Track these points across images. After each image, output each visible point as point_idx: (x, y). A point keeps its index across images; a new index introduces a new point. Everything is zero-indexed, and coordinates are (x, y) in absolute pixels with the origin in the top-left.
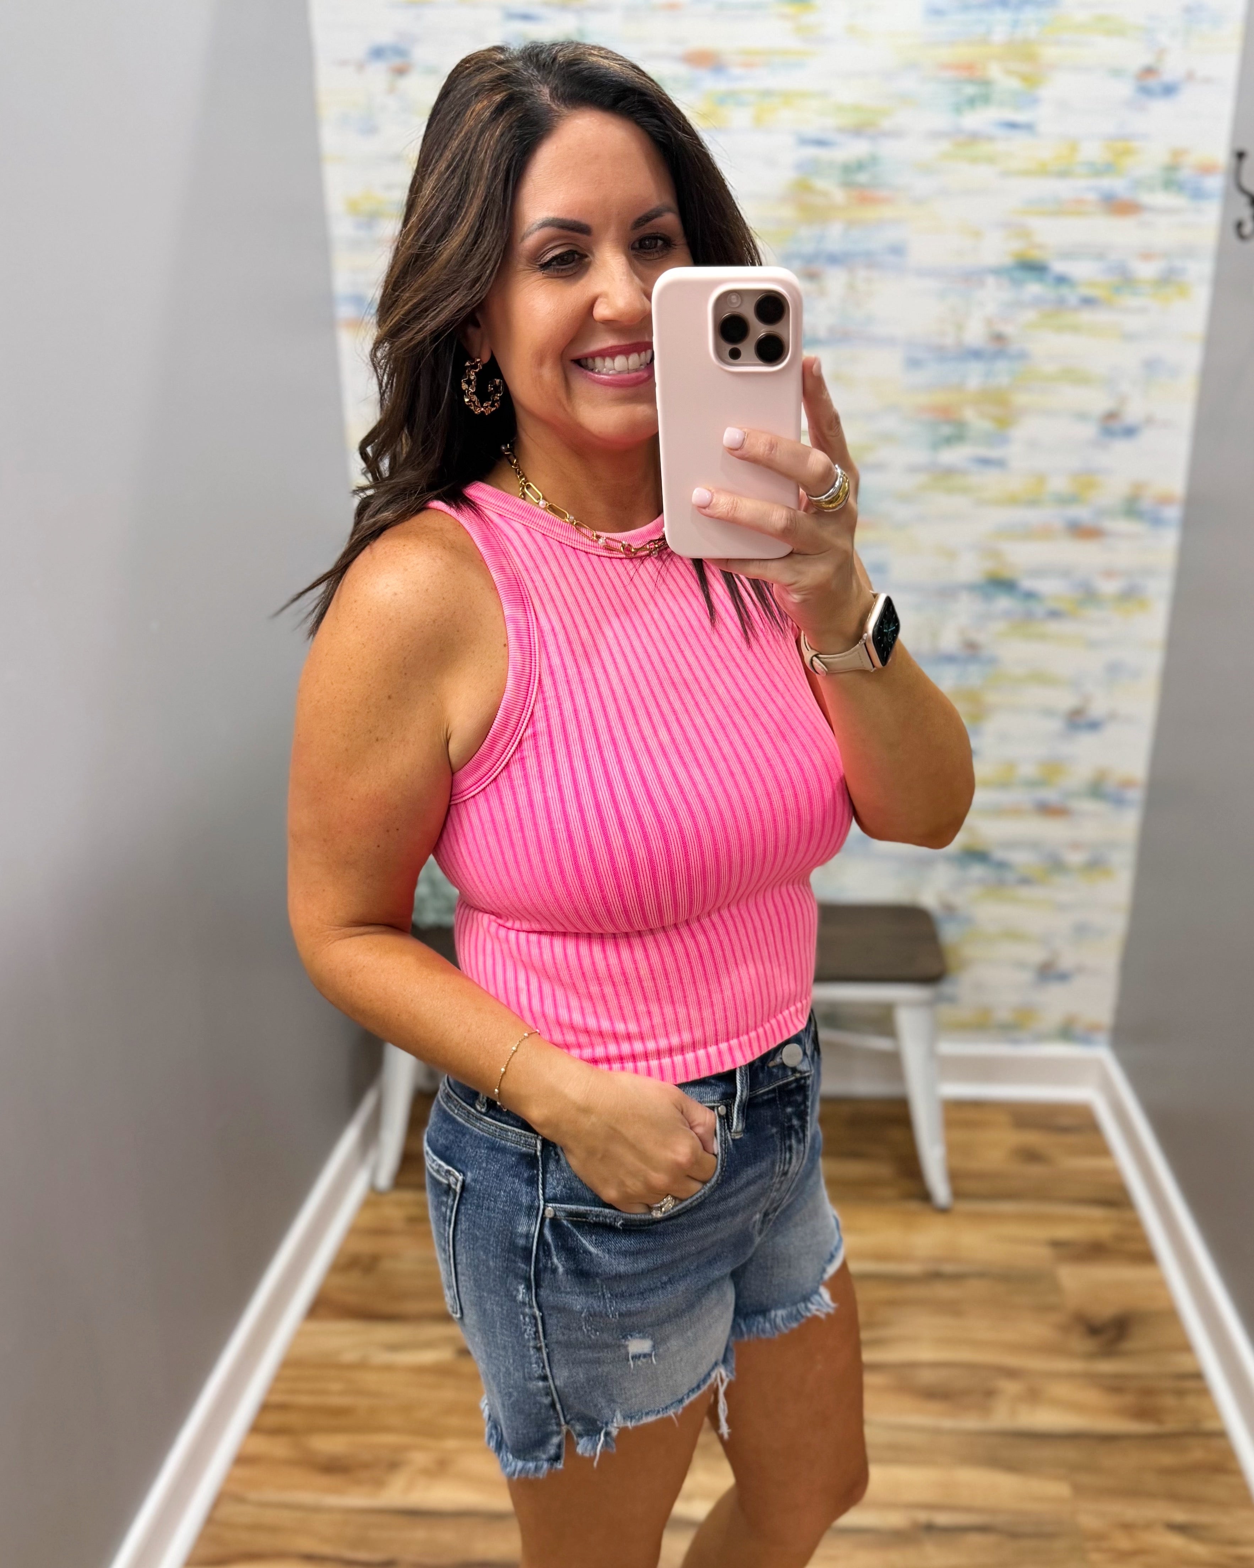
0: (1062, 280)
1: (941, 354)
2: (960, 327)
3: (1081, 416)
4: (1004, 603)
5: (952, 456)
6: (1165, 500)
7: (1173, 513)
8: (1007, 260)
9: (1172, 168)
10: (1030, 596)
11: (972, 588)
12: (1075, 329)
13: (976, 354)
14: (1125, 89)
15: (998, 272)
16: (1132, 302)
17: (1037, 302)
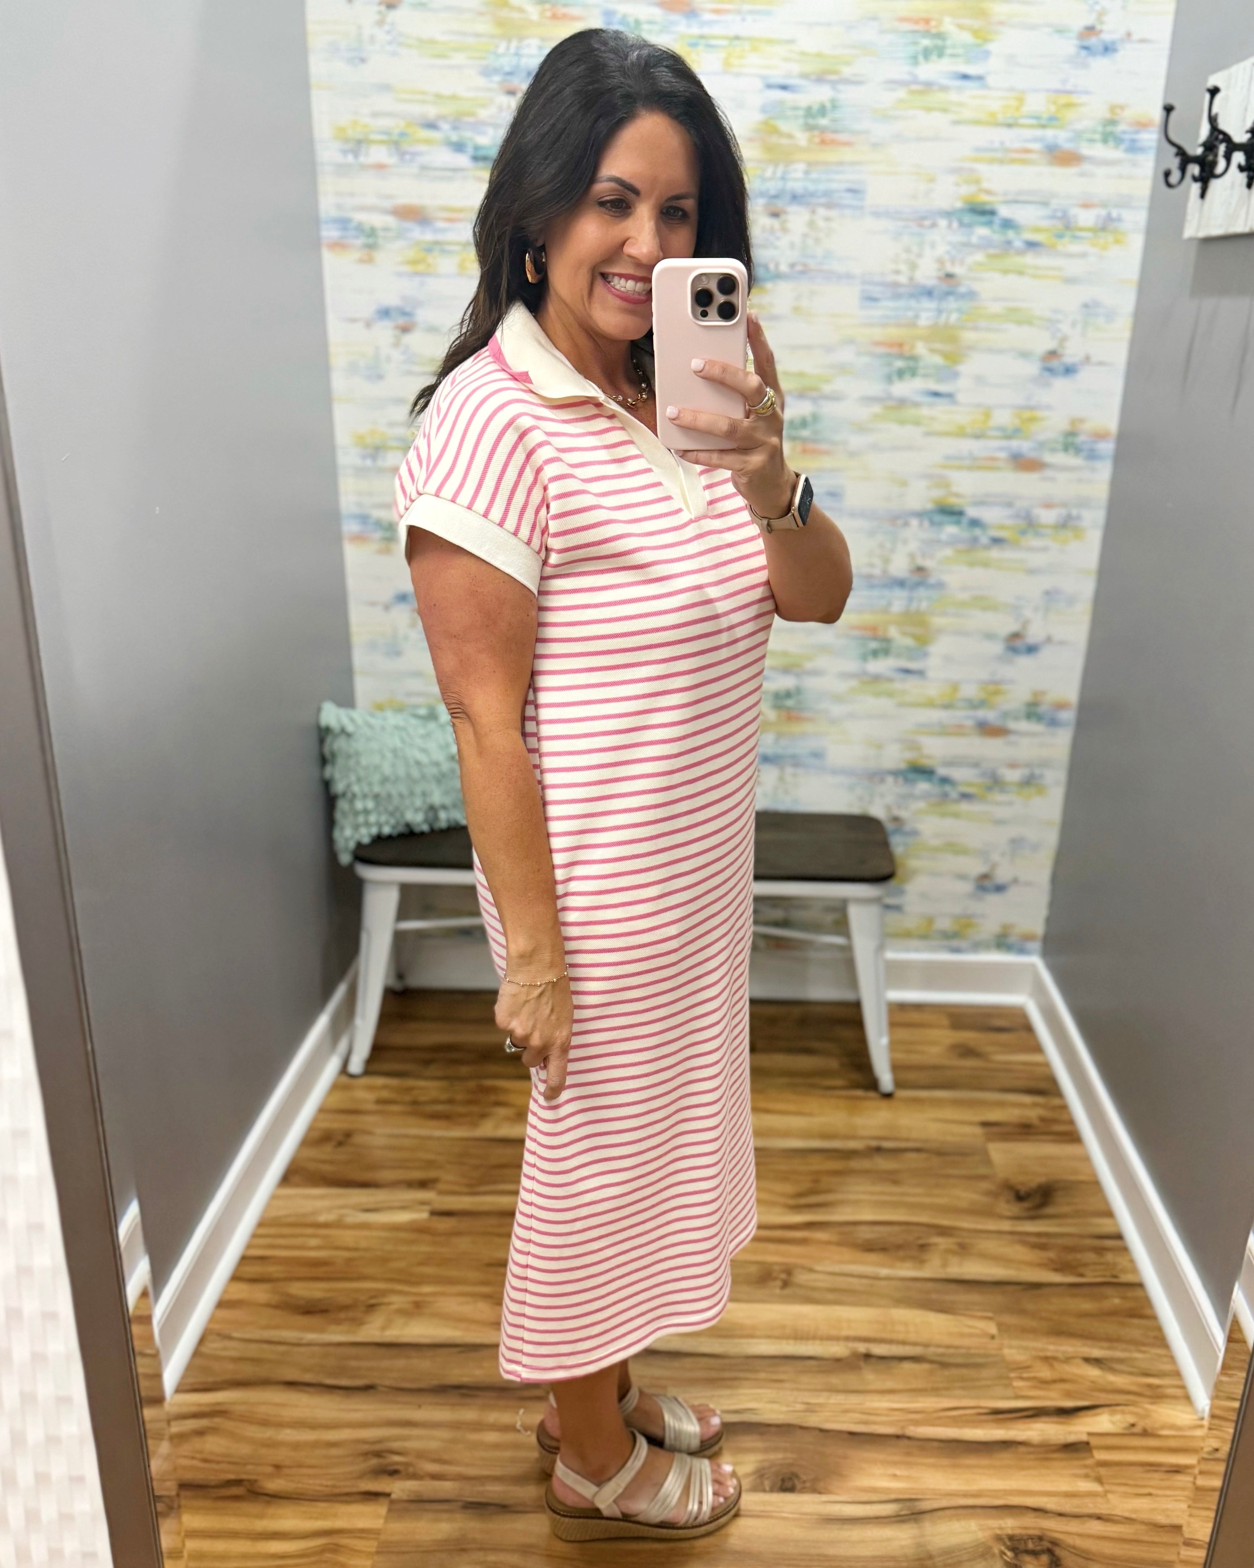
0: (1008, 224)
1: (895, 291)
2: (913, 266)
3: (1025, 355)
4: (951, 530)
5: (902, 388)
6: (1100, 436)
7: (1107, 447)
8: (959, 205)
9: (1113, 122)
10: (975, 523)
11: (920, 515)
12: (1020, 273)
13: (929, 293)
14: (1069, 46)
15: (948, 214)
16: (1075, 248)
17: (985, 245)
